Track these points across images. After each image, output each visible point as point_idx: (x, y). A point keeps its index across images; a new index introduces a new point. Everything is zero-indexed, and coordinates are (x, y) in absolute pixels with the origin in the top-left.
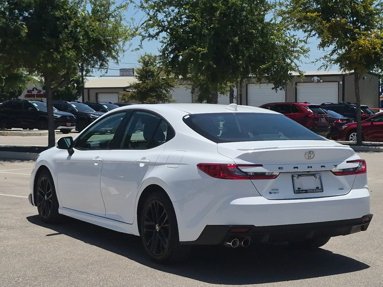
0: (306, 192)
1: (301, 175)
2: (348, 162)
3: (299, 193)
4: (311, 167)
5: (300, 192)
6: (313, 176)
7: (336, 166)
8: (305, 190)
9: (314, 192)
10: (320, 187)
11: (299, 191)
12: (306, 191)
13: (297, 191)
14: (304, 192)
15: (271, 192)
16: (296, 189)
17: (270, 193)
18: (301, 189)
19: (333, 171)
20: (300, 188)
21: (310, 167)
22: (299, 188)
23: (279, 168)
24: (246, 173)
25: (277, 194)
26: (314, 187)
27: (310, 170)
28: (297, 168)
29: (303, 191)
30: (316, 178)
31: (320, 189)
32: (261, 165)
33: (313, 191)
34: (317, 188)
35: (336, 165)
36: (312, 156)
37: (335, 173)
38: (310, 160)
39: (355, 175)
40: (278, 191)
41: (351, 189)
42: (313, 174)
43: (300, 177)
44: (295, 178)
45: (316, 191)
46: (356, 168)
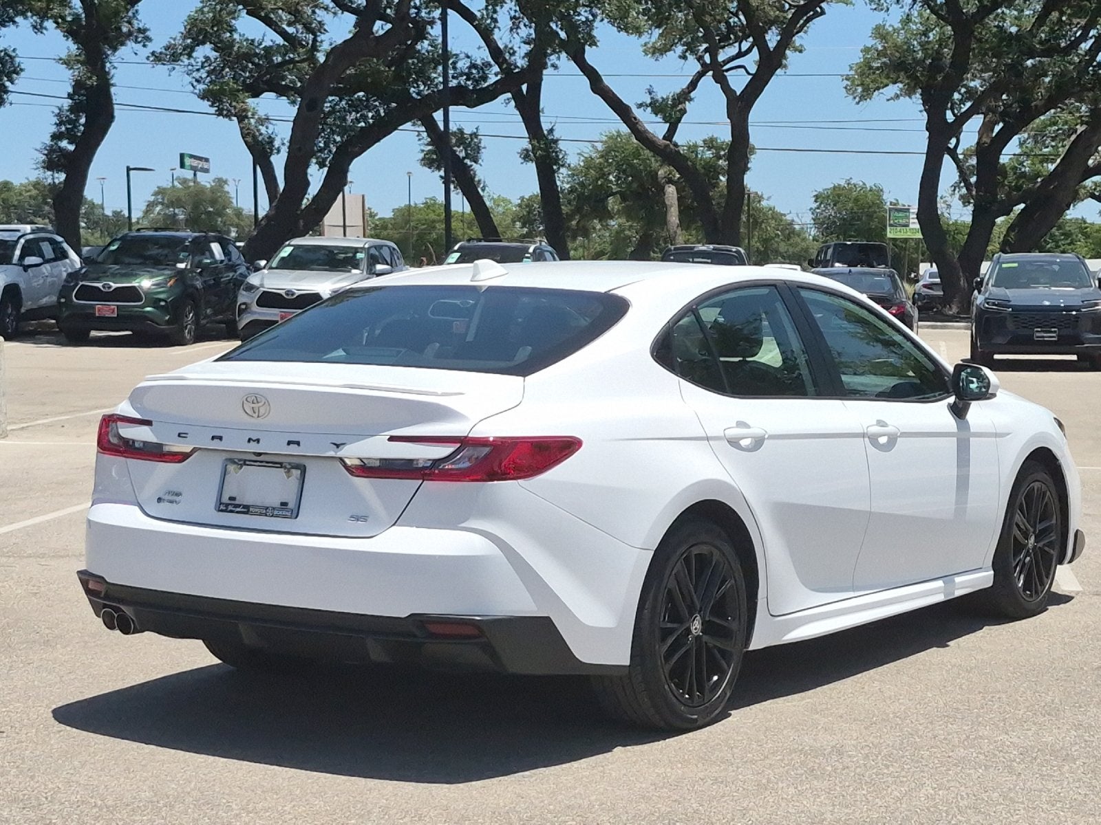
0: (244, 510)
1: (247, 463)
2: (392, 439)
3: (225, 511)
4: (258, 441)
5: (230, 508)
6: (281, 467)
7: (338, 446)
8: (245, 507)
9: (266, 515)
10: (291, 505)
11: (229, 506)
12: (246, 510)
13: (224, 504)
14: (238, 509)
15: (162, 497)
16: (225, 499)
17: (160, 500)
18: (236, 502)
19: (347, 462)
20: (235, 499)
21: (254, 441)
22: (232, 499)
23: (179, 435)
25: (174, 504)
26: (274, 500)
27: (254, 448)
28: (220, 438)
29: (238, 506)
30: (288, 477)
31: (288, 511)
32: (148, 423)
33: (266, 511)
34: (284, 504)
35: (338, 443)
36: (262, 410)
38: (258, 420)
39: (420, 481)
40: (177, 499)
41: (394, 525)
42: (281, 463)
43: (244, 467)
44: (231, 468)
45: (276, 512)
46: (436, 462)
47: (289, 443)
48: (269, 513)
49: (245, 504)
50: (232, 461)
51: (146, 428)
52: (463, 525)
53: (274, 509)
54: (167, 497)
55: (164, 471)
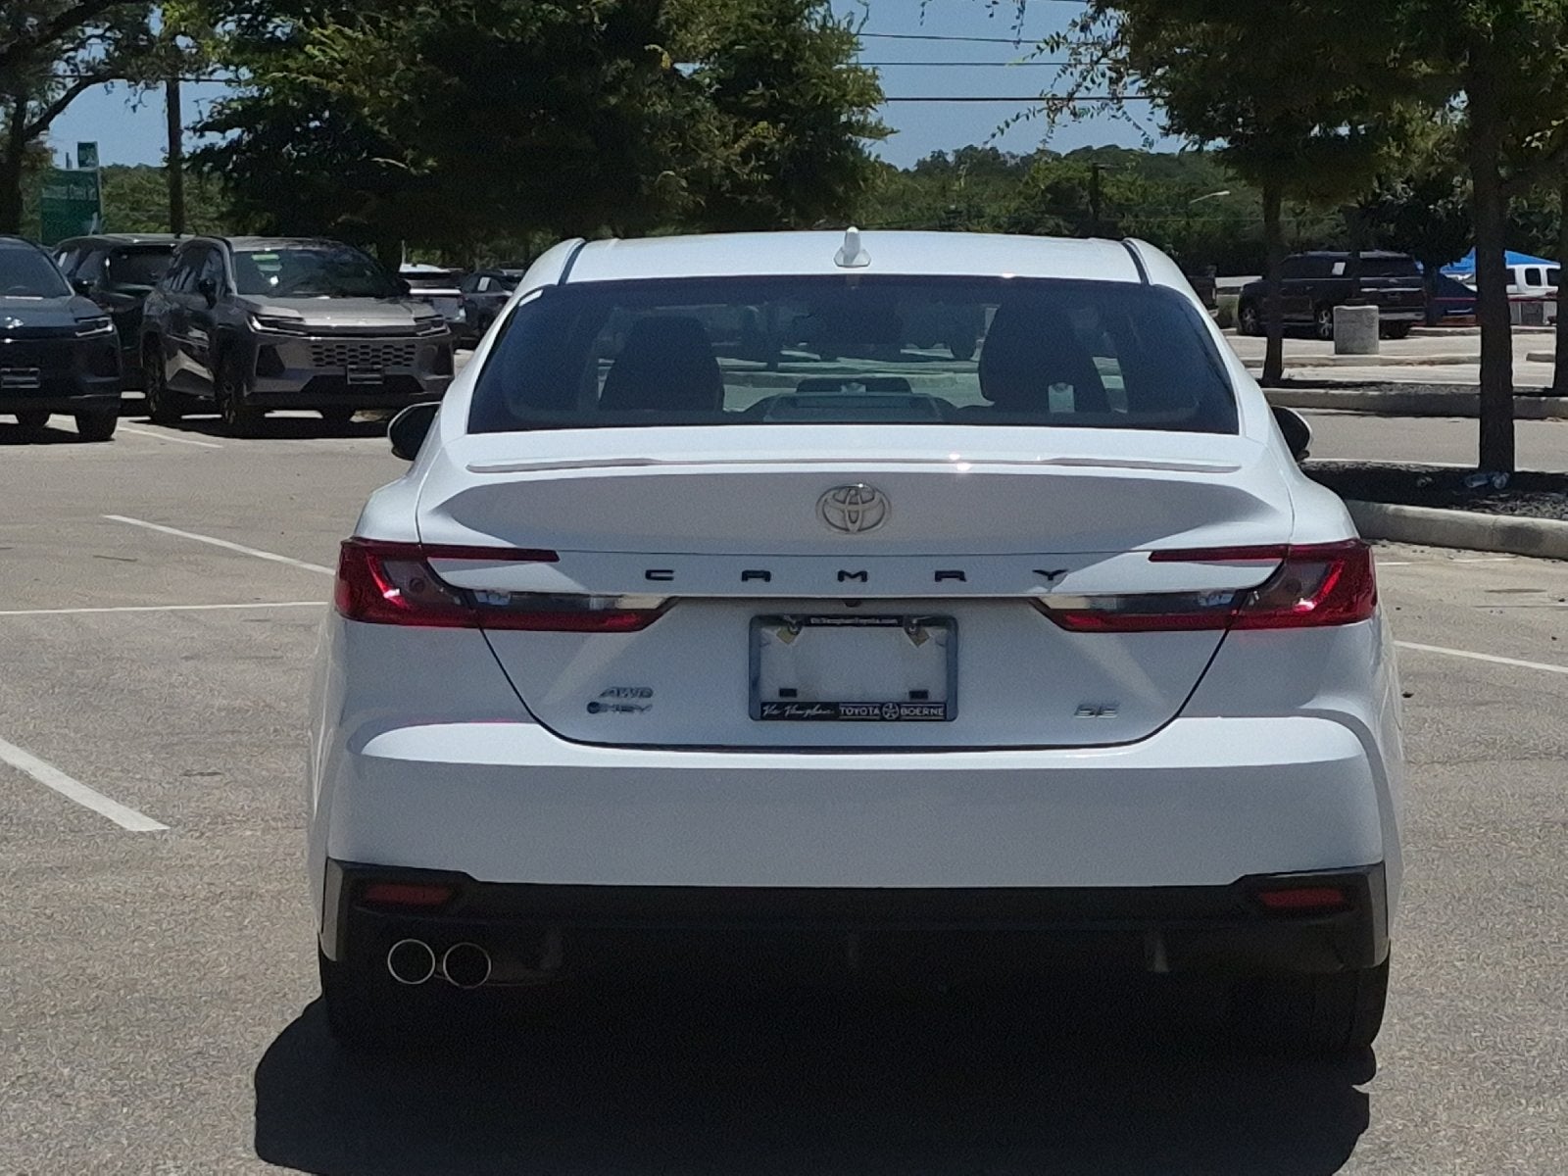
0: (828, 712)
1: (813, 621)
2: (1157, 556)
3: (781, 717)
4: (864, 576)
5: (789, 710)
6: (899, 625)
7: (1051, 576)
8: (825, 706)
9: (883, 719)
10: (936, 693)
11: (787, 707)
12: (832, 711)
13: (771, 704)
14: (814, 712)
15: (601, 701)
16: (771, 694)
17: (594, 707)
18: (800, 698)
19: (1052, 605)
20: (792, 692)
21: (853, 577)
22: (783, 692)
23: (649, 575)
24: (466, 593)
25: (637, 713)
26: (895, 689)
27: (851, 590)
28: (765, 575)
29: (811, 705)
30: (919, 643)
31: (931, 705)
32: (549, 556)
33: (877, 711)
34: (919, 695)
35: (1051, 570)
36: (872, 516)
37: (1067, 619)
38: (861, 535)
39: (1223, 632)
40: (643, 702)
41: (1177, 716)
42: (898, 617)
43: (804, 630)
44: (771, 633)
45: (904, 711)
46: (1242, 595)
47: (939, 576)
48: (889, 712)
49: (822, 699)
50: (776, 620)
51: (543, 567)
52: (1307, 706)
53: (899, 705)
54: (609, 700)
55: (601, 648)
